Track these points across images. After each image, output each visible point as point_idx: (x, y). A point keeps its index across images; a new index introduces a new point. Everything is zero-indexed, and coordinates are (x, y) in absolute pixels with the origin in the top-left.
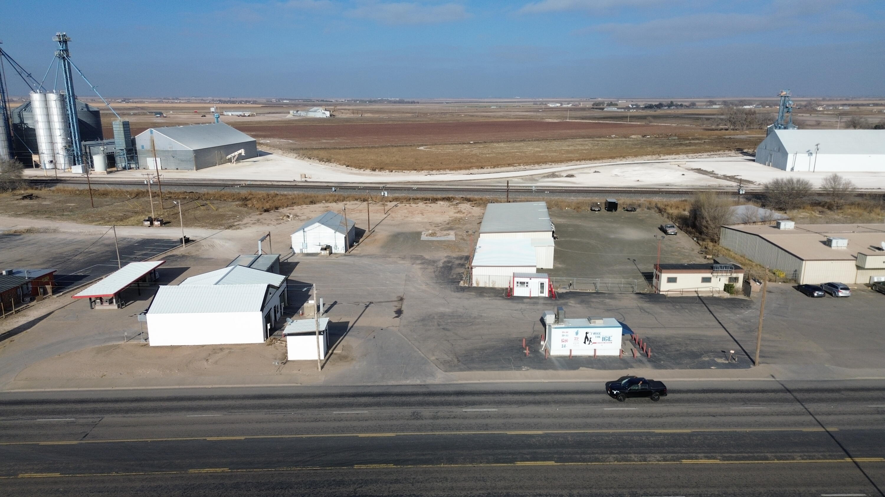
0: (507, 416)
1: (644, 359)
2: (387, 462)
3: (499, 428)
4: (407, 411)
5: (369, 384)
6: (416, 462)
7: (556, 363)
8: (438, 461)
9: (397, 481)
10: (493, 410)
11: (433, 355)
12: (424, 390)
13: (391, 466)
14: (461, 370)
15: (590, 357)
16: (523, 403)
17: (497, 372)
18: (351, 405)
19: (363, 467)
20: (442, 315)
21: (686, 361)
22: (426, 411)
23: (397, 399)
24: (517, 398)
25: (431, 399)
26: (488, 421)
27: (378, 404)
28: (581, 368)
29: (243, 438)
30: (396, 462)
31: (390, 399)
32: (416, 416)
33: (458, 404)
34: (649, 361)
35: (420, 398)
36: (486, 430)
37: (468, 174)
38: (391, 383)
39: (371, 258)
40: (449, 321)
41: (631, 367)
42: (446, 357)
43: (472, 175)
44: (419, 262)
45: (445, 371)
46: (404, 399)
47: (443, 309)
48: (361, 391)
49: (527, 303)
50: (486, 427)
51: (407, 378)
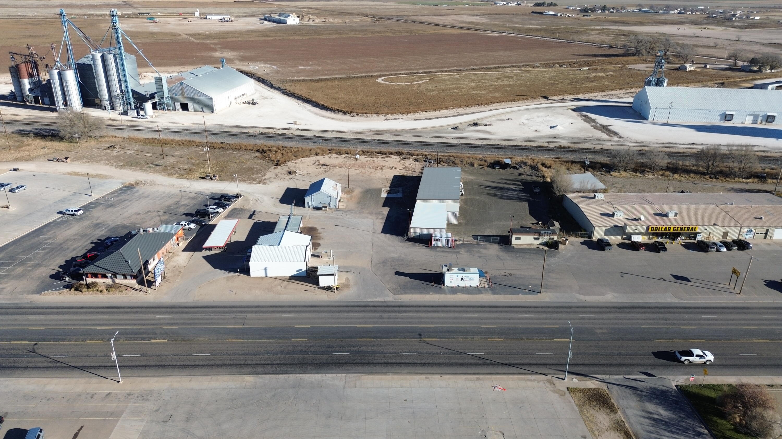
0: (420, 318)
1: (489, 289)
2: (370, 338)
3: (416, 324)
4: (377, 315)
5: (359, 301)
6: (381, 338)
7: (447, 291)
8: (390, 338)
9: (374, 345)
10: (414, 315)
11: (388, 285)
12: (384, 304)
13: (372, 339)
14: (402, 294)
15: (463, 287)
16: (428, 312)
17: (418, 295)
18: (352, 311)
19: (360, 339)
20: (393, 259)
21: (509, 290)
22: (386, 315)
23: (372, 309)
24: (425, 309)
25: (387, 309)
26: (412, 320)
27: (364, 311)
28: (458, 293)
29: (309, 326)
30: (374, 338)
31: (369, 309)
32: (381, 317)
33: (399, 312)
34: (492, 290)
35: (383, 309)
36: (411, 324)
37: (415, 120)
38: (369, 300)
39: (352, 213)
40: (397, 263)
41: (482, 293)
42: (394, 286)
43: (417, 121)
44: (380, 217)
45: (394, 294)
46: (375, 309)
47: (393, 255)
48: (356, 304)
49: (438, 251)
50: (411, 323)
51: (376, 298)
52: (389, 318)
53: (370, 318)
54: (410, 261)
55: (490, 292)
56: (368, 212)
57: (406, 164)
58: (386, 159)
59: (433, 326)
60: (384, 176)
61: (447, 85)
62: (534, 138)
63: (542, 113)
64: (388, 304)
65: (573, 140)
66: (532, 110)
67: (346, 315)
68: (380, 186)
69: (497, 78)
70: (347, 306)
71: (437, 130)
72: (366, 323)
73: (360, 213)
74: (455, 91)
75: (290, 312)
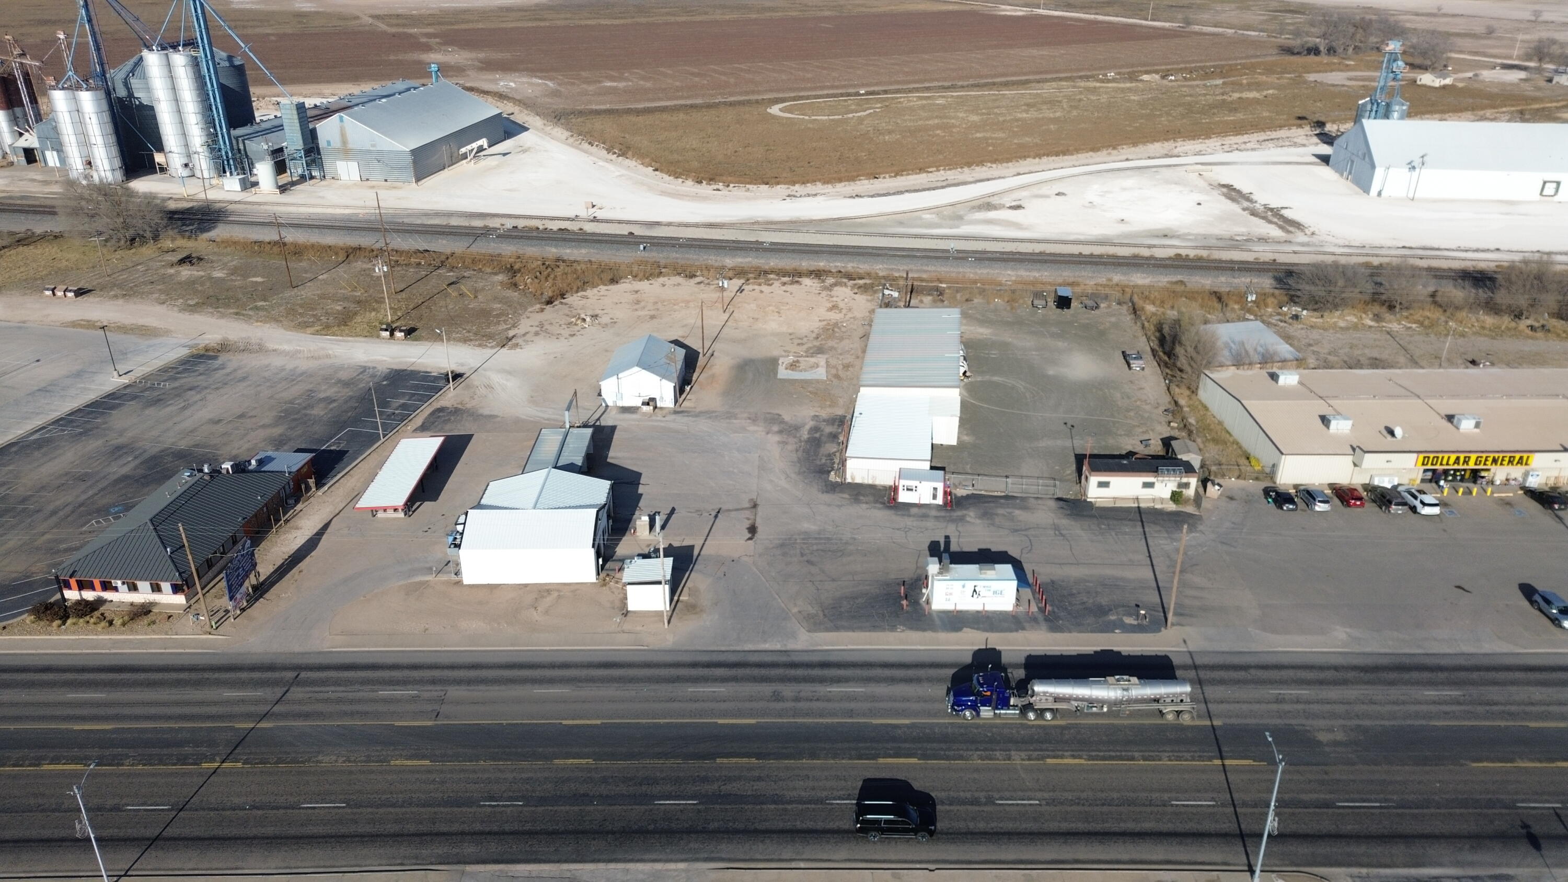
0: (874, 698)
1: (1040, 617)
2: (748, 755)
3: (864, 715)
4: (766, 689)
5: (723, 649)
6: (779, 756)
7: (938, 622)
8: (798, 755)
9: (759, 779)
10: (859, 689)
11: (795, 605)
12: (784, 659)
13: (753, 760)
14: (827, 630)
15: (978, 612)
16: (893, 680)
17: (867, 634)
18: (705, 680)
19: (725, 761)
20: (806, 536)
21: (1090, 620)
22: (788, 690)
23: (756, 672)
24: (887, 672)
25: (793, 672)
26: (852, 705)
27: (735, 679)
28: (965, 629)
29: (599, 722)
30: (758, 756)
31: (747, 671)
32: (777, 697)
33: (822, 680)
34: (1047, 620)
35: (780, 672)
36: (851, 717)
37: (852, 197)
38: (749, 647)
39: (710, 418)
40: (815, 547)
41: (1023, 629)
42: (810, 608)
43: (858, 200)
44: (775, 428)
45: (809, 631)
47: (807, 526)
48: (716, 658)
49: (914, 516)
50: (851, 713)
51: (765, 641)
52: (797, 699)
53: (751, 699)
54: (846, 543)
55: (1044, 626)
56: (746, 415)
57: (835, 299)
58: (789, 288)
59: (907, 722)
60: (784, 329)
61: (921, 120)
62: (1119, 236)
63: (1130, 181)
64: (796, 658)
65: (1205, 242)
66: (1109, 174)
67: (691, 689)
68: (775, 353)
69: (1025, 105)
70: (694, 665)
71: (902, 218)
72: (739, 714)
73: (727, 418)
74: (938, 132)
75: (551, 681)
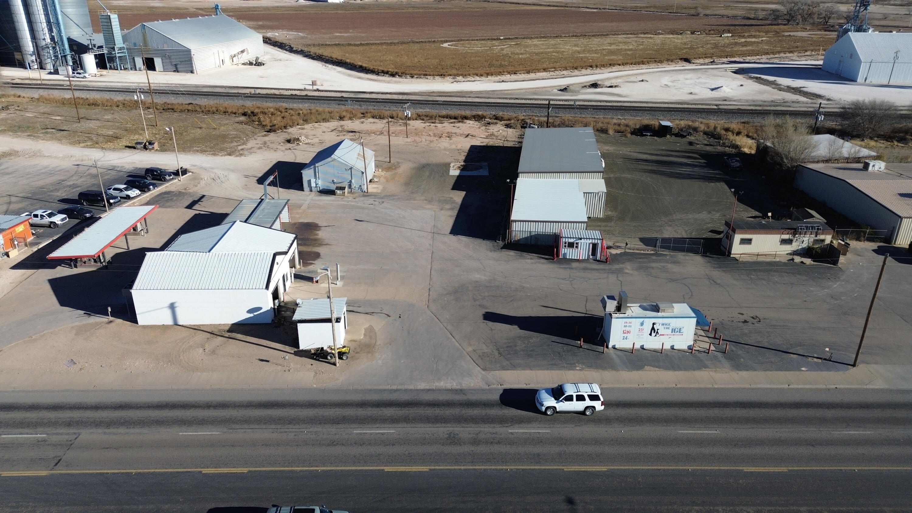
1: (720, 355)
3: (553, 461)
4: (442, 431)
5: (395, 387)
7: (616, 360)
10: (543, 430)
11: (471, 345)
12: (460, 398)
14: (504, 368)
15: (657, 350)
17: (546, 372)
18: (373, 420)
22: (465, 432)
23: (430, 411)
25: (469, 412)
27: (406, 420)
28: (646, 368)
29: (245, 470)
31: (420, 411)
32: (453, 439)
33: (502, 421)
34: (727, 359)
35: (456, 411)
36: (538, 463)
37: (499, 82)
38: (422, 385)
39: (393, 199)
40: (486, 294)
41: (706, 367)
42: (484, 347)
44: (448, 206)
45: (483, 369)
46: (438, 411)
48: (386, 397)
49: (574, 269)
50: (537, 458)
51: (439, 379)
52: (475, 442)
53: (423, 442)
54: (516, 289)
55: (726, 364)
56: (423, 198)
58: (457, 125)
59: (604, 469)
60: (454, 147)
62: (692, 100)
64: (473, 397)
67: (357, 431)
68: (447, 160)
70: (363, 404)
72: (410, 459)
73: (407, 199)
75: (202, 422)
